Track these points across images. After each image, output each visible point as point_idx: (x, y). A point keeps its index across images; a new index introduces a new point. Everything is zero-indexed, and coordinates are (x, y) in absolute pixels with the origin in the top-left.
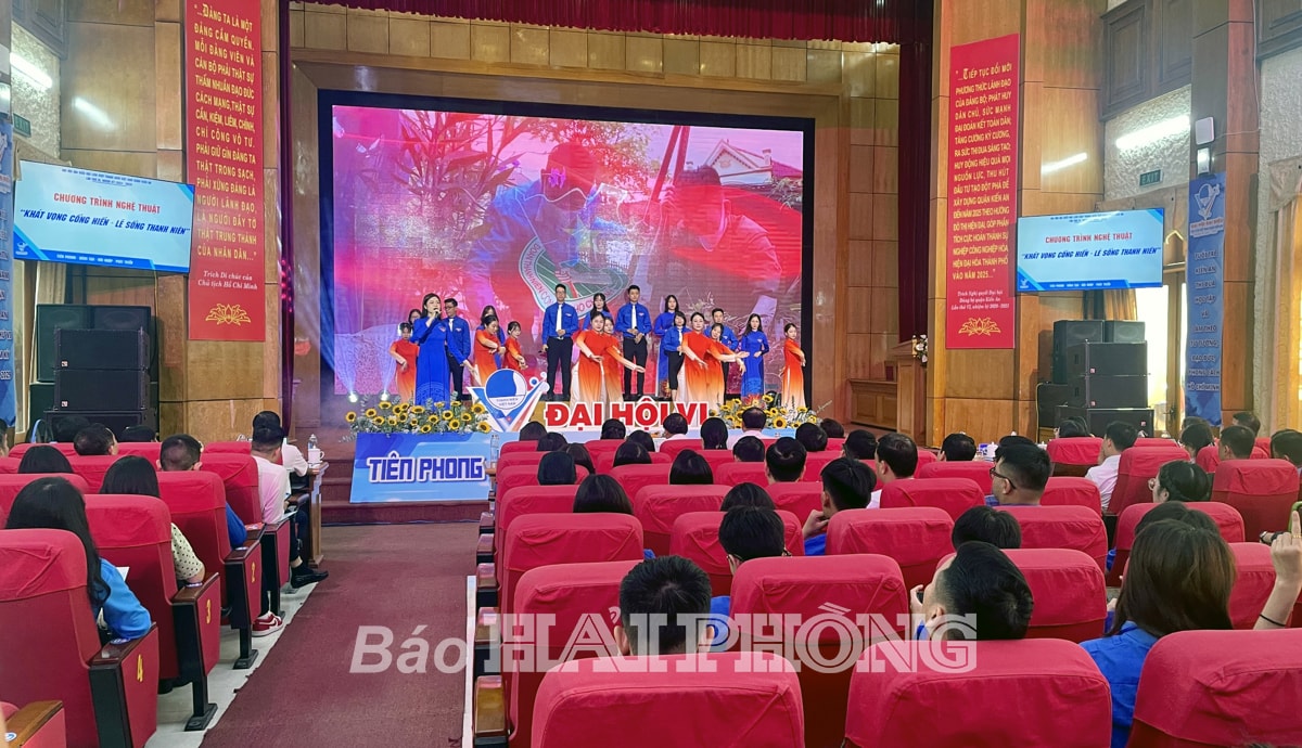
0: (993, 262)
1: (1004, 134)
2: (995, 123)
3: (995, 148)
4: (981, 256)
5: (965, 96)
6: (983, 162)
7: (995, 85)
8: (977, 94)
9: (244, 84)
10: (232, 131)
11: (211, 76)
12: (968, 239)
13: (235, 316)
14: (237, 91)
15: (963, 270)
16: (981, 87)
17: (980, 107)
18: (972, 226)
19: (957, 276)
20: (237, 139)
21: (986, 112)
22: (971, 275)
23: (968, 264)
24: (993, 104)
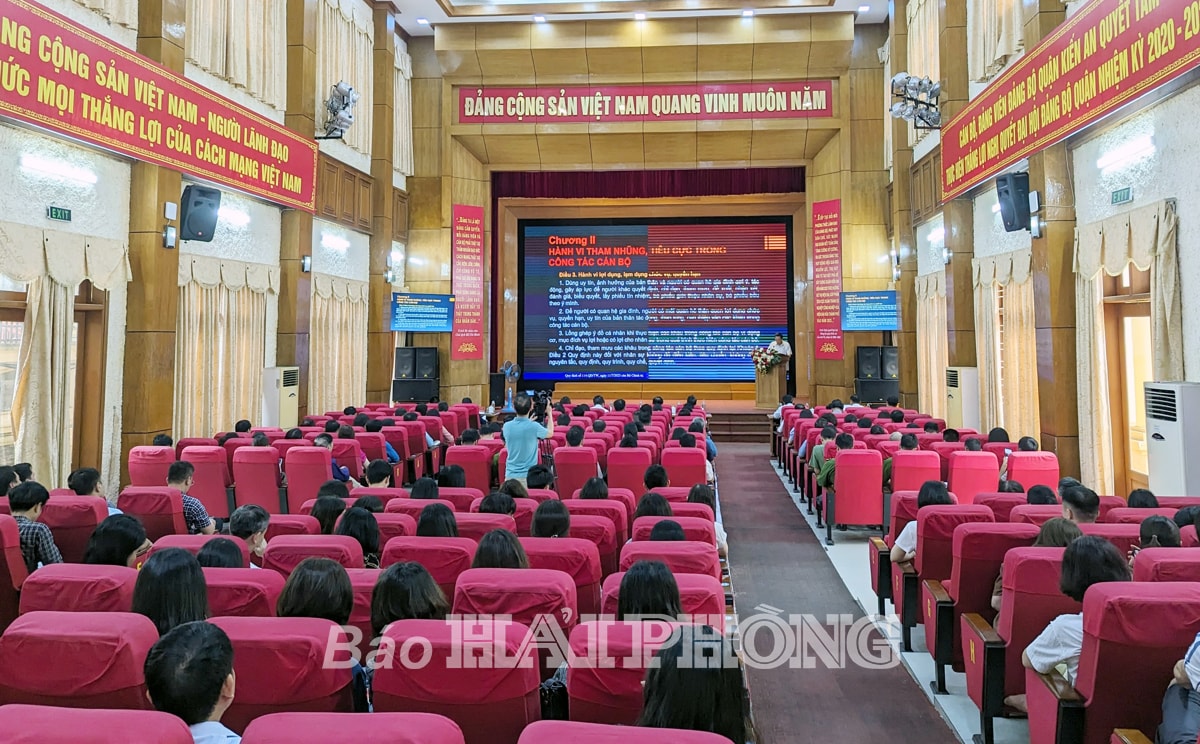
0: (832, 314)
1: (835, 249)
2: (832, 243)
3: (832, 256)
4: (829, 311)
5: (819, 229)
6: (828, 263)
7: (831, 224)
8: (824, 228)
9: (476, 247)
10: (470, 268)
11: (463, 246)
12: (822, 301)
13: (470, 348)
14: (473, 251)
15: (821, 317)
16: (825, 225)
17: (826, 234)
18: (824, 295)
19: (819, 321)
20: (473, 271)
21: (828, 237)
22: (824, 321)
23: (823, 314)
24: (831, 233)
